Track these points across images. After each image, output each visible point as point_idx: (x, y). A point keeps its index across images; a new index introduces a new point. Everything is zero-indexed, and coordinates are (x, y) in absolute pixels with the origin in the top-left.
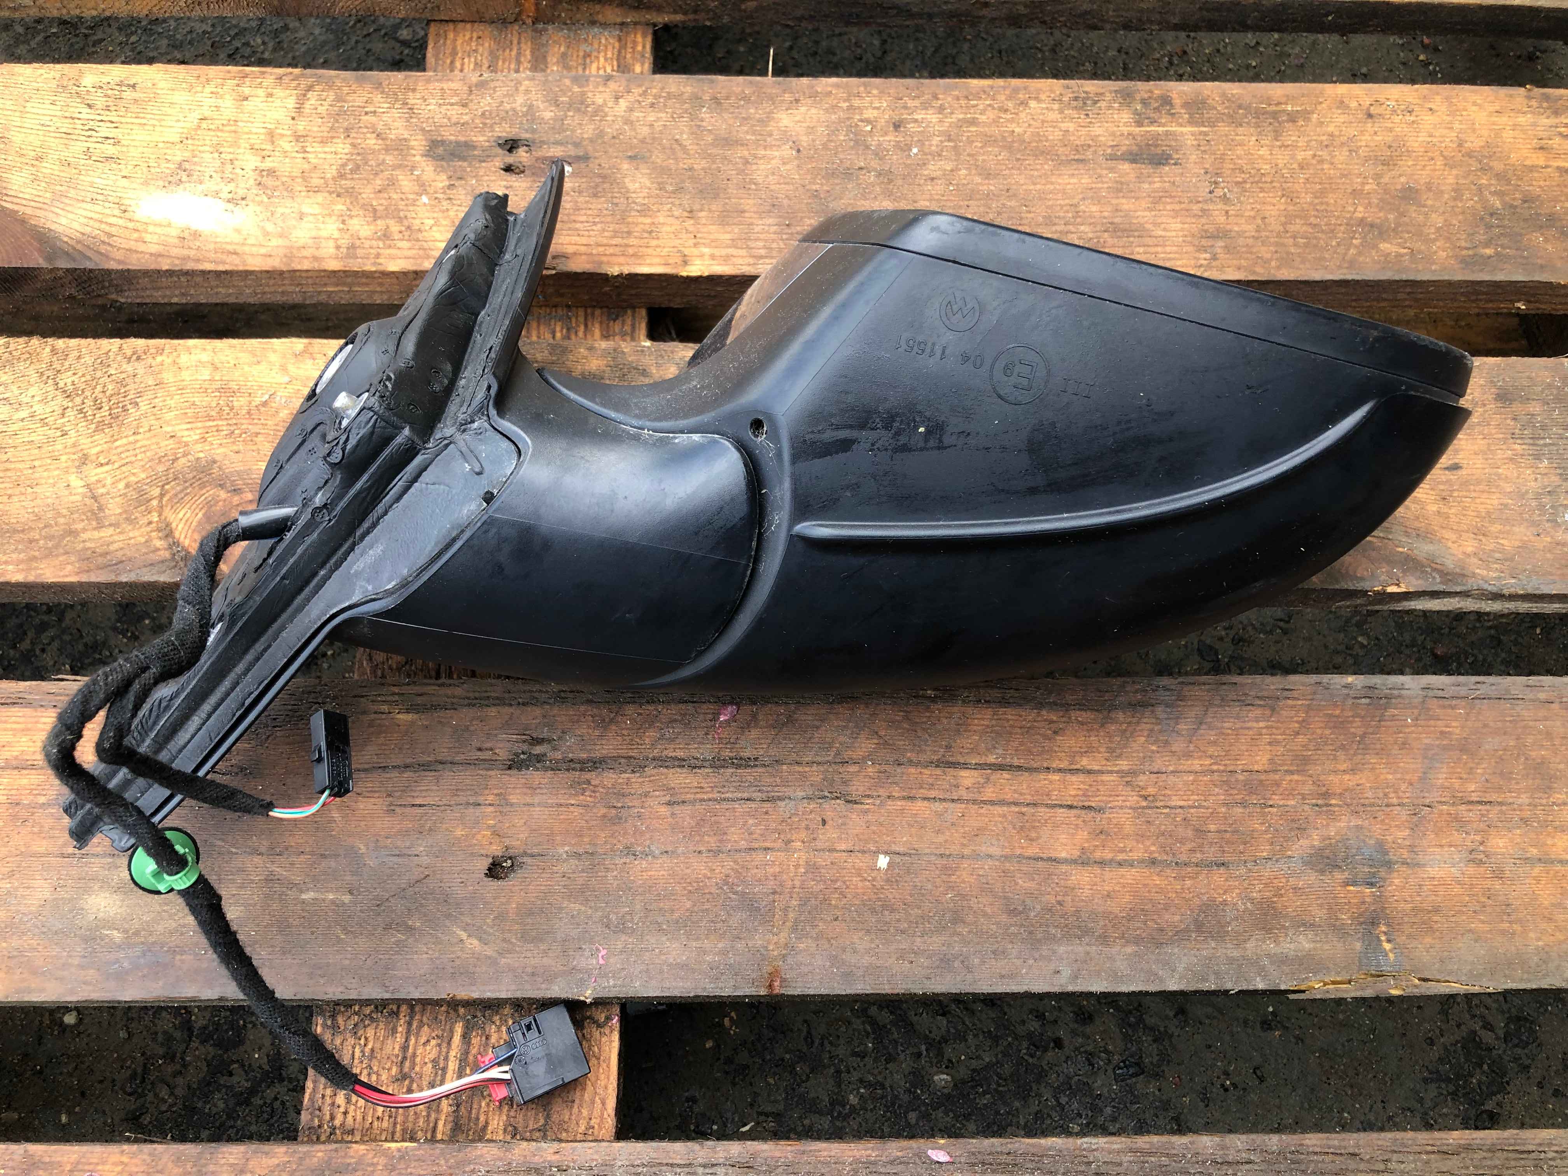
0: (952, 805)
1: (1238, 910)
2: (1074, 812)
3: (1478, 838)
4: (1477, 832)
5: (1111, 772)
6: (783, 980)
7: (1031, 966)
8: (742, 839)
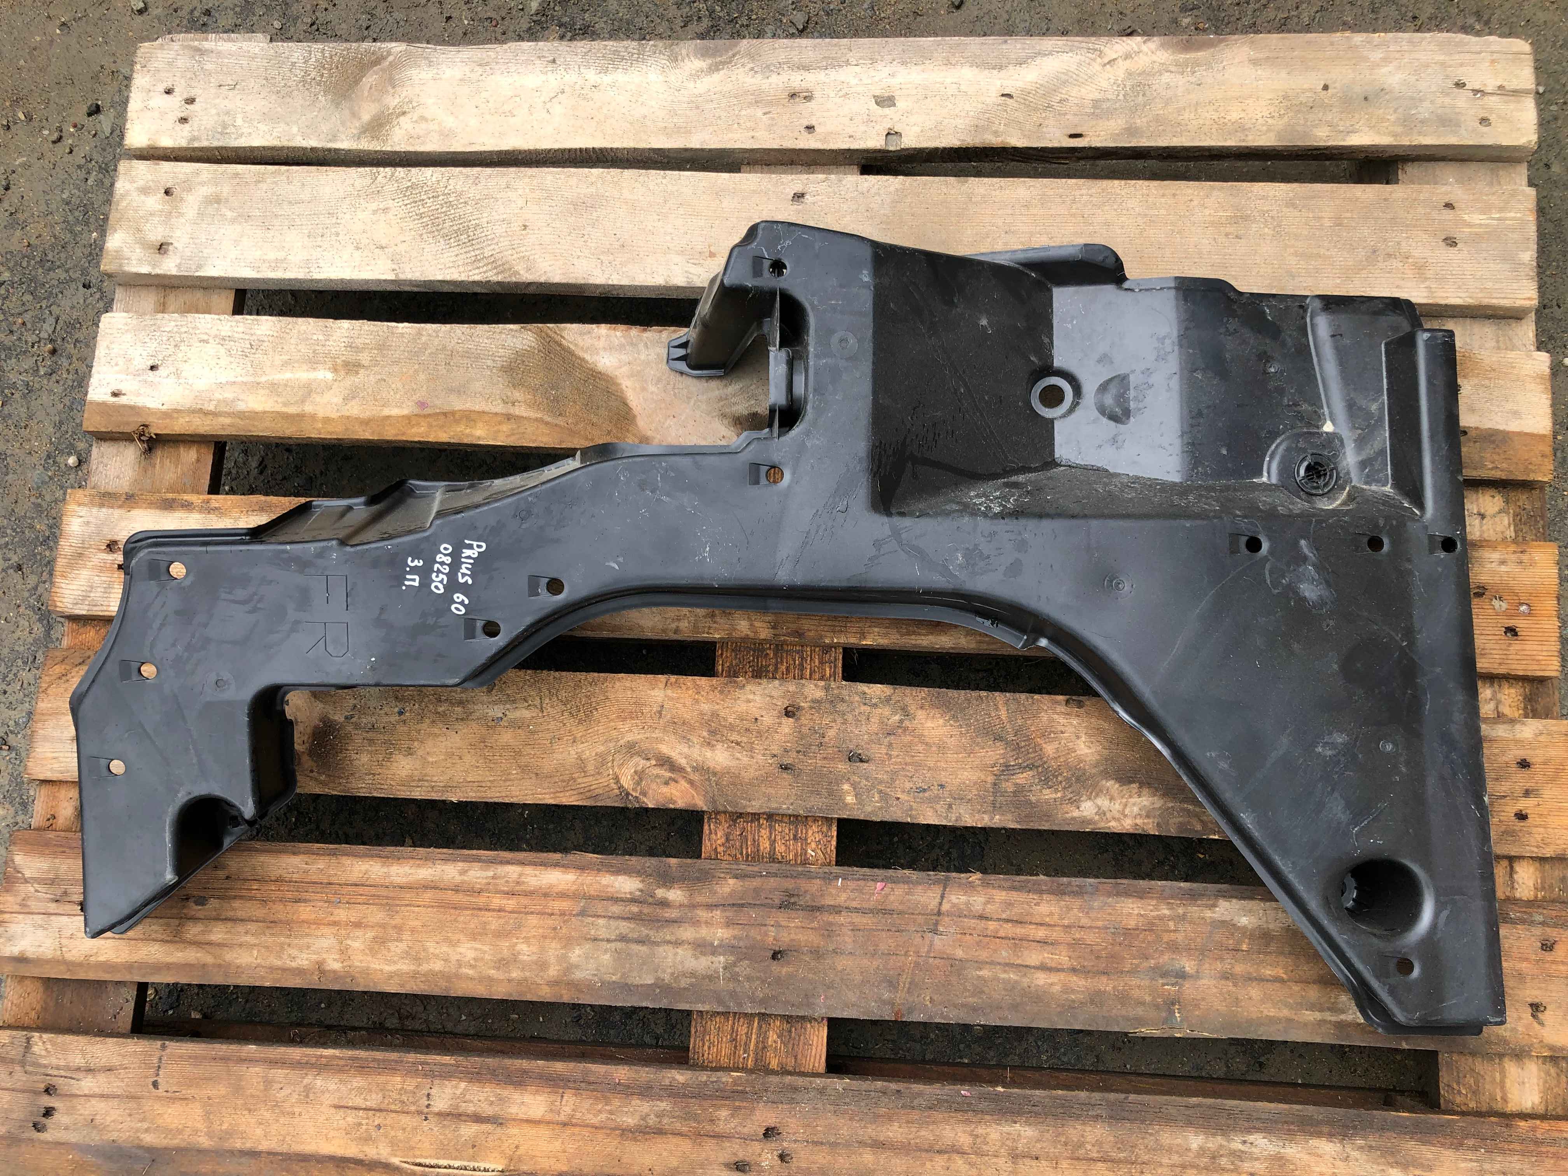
0: (983, 938)
1: (1110, 995)
2: (1040, 944)
3: (1229, 967)
4: (1230, 963)
5: (1058, 925)
6: (902, 1014)
7: (1013, 1015)
8: (886, 949)
